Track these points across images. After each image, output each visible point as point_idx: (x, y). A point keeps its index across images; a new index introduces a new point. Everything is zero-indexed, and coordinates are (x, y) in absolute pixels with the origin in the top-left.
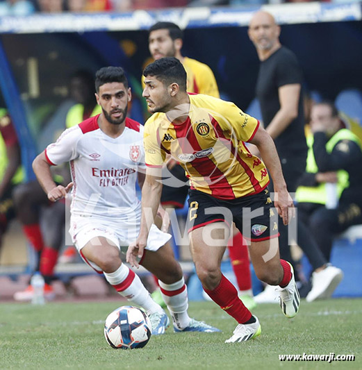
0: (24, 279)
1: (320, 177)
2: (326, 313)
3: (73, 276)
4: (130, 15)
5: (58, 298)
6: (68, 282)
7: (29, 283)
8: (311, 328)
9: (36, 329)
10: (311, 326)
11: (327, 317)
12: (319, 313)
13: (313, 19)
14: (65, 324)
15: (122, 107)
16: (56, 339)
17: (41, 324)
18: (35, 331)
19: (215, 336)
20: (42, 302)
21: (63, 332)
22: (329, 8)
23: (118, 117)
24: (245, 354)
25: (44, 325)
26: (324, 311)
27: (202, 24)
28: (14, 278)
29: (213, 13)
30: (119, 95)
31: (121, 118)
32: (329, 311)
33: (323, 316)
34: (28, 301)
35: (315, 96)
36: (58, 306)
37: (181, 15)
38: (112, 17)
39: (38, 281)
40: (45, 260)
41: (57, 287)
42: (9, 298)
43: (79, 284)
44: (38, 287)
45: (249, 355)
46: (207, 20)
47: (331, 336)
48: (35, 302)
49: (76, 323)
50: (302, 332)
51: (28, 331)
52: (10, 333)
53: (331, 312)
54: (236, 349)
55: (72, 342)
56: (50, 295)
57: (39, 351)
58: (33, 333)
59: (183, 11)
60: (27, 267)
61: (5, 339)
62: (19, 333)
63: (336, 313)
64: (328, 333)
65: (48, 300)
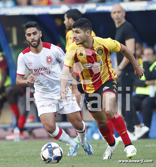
0: (10, 130)
1: (147, 83)
2: (150, 146)
3: (33, 128)
4: (59, 7)
5: (26, 138)
6: (31, 131)
7: (13, 131)
8: (143, 153)
9: (16, 153)
10: (143, 152)
11: (150, 147)
12: (147, 146)
13: (143, 9)
14: (29, 151)
15: (36, 39)
16: (25, 158)
17: (18, 151)
18: (15, 154)
19: (98, 156)
20: (19, 140)
21: (28, 155)
22: (151, 4)
23: (35, 44)
24: (112, 165)
25: (20, 151)
26: (149, 145)
27: (92, 11)
28: (5, 129)
29: (97, 6)
30: (34, 33)
31: (36, 44)
32: (151, 145)
33: (148, 147)
34: (12, 140)
35: (144, 45)
36: (26, 142)
37: (83, 7)
38: (51, 8)
39: (17, 131)
40: (20, 121)
41: (26, 133)
42: (4, 139)
43: (36, 132)
44: (17, 133)
45: (114, 165)
46: (95, 9)
47: (152, 156)
48: (15, 140)
49: (34, 150)
50: (138, 155)
51: (12, 154)
52: (4, 155)
53: (152, 145)
54: (108, 162)
55: (32, 159)
56: (22, 137)
57: (17, 163)
58: (14, 155)
59: (84, 5)
60: (12, 124)
61: (2, 157)
62: (8, 155)
63: (154, 146)
64: (151, 155)
65: (21, 140)
